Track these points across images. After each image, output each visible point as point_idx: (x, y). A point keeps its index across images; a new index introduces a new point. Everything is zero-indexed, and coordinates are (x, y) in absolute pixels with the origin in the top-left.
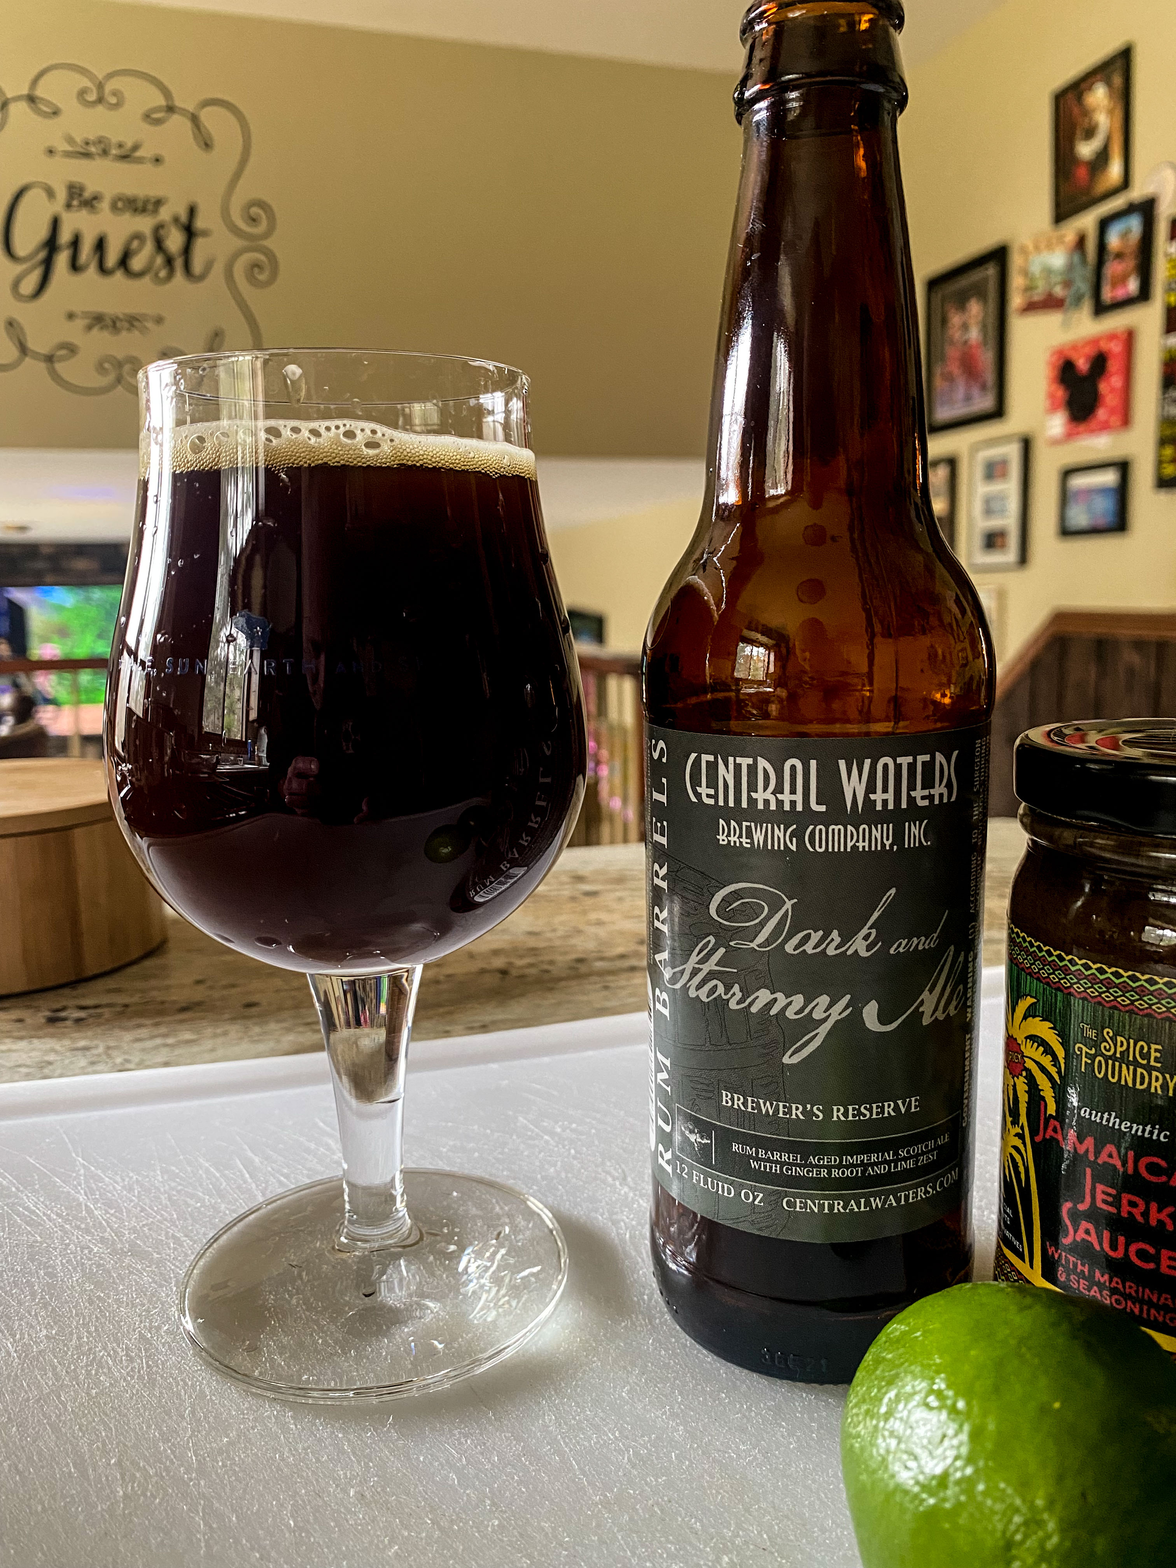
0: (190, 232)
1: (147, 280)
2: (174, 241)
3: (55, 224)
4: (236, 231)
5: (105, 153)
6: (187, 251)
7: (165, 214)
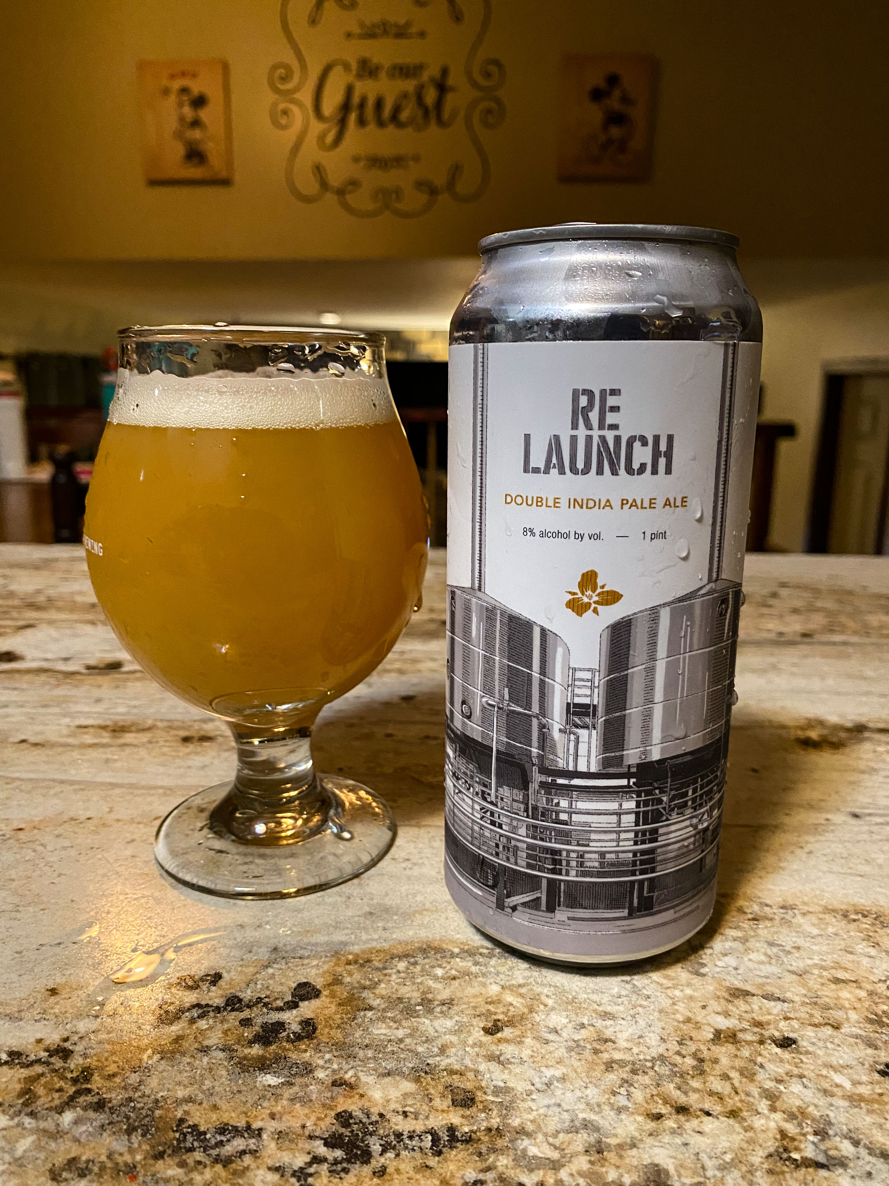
0: (442, 88)
1: (409, 130)
2: (430, 96)
3: (349, 90)
4: (474, 84)
5: (385, 33)
6: (439, 104)
7: (425, 76)
